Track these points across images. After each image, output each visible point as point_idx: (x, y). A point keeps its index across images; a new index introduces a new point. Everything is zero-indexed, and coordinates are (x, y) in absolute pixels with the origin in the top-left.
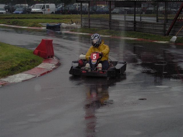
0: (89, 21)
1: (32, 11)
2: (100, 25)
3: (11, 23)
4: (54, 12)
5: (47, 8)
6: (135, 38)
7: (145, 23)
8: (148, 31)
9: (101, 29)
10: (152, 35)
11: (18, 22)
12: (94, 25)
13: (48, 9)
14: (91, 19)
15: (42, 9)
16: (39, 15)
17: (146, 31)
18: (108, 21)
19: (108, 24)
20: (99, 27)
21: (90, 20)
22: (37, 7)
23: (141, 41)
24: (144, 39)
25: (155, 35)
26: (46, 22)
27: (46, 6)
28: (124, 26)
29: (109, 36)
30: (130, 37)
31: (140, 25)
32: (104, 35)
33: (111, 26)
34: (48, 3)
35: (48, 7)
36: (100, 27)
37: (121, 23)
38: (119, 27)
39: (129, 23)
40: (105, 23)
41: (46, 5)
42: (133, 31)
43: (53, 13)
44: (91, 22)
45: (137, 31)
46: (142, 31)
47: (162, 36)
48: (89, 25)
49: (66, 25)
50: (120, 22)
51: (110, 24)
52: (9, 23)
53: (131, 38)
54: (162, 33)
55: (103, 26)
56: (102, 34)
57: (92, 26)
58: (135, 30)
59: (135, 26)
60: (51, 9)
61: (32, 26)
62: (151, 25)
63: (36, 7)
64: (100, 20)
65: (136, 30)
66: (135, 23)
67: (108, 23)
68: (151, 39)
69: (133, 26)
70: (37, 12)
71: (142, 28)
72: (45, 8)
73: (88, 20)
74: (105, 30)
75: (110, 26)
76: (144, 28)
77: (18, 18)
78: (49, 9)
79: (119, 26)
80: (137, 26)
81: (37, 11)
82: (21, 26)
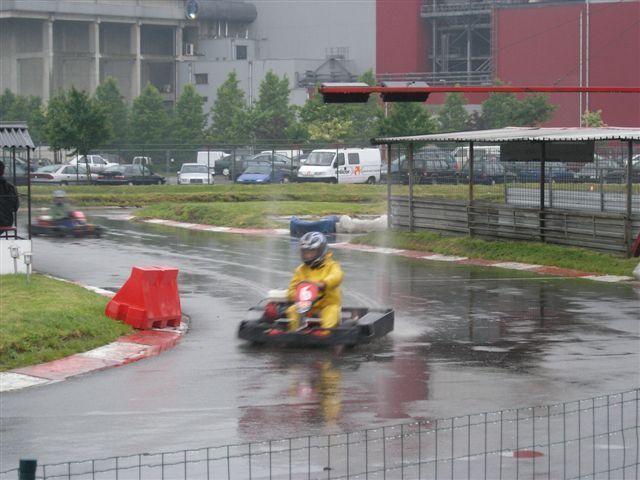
0: (413, 208)
1: (300, 176)
2: (445, 222)
3: (185, 214)
4: (378, 177)
5: (350, 163)
6: (535, 263)
7: (573, 216)
8: (581, 243)
9: (448, 233)
10: (590, 253)
11: (206, 210)
12: (425, 220)
13: (354, 166)
14: (417, 202)
15: (336, 166)
16: (316, 188)
17: (575, 243)
18: (464, 209)
19: (466, 219)
20: (441, 227)
21: (416, 205)
22: (317, 158)
23: (546, 276)
24: (563, 266)
25: (600, 255)
26: (310, 213)
27: (349, 155)
28: (512, 224)
29: (459, 259)
30: (520, 262)
31: (559, 221)
32: (448, 254)
33: (476, 224)
34: (354, 146)
35: (354, 159)
36: (444, 227)
37: (505, 216)
38: (500, 229)
39: (527, 215)
40: (457, 214)
41: (346, 152)
42: (538, 241)
43: (372, 178)
44: (418, 213)
45: (548, 242)
46: (562, 241)
47: (619, 258)
48: (413, 221)
49: (356, 220)
50: (500, 212)
51: (471, 217)
52: (179, 216)
53: (521, 264)
54: (619, 247)
55: (452, 223)
56: (442, 253)
57: (419, 225)
58: (543, 239)
59: (543, 224)
60: (366, 169)
61: (243, 226)
62: (588, 220)
63: (314, 161)
64: (444, 204)
65: (548, 239)
66: (542, 216)
67: (466, 215)
68: (580, 269)
69: (535, 224)
70: (316, 176)
71: (563, 232)
72: (343, 163)
73: (409, 204)
74: (454, 240)
75: (470, 224)
76: (570, 229)
77: (233, 197)
78: (358, 168)
79: (499, 226)
80: (550, 225)
81: (316, 173)
82: (213, 224)
